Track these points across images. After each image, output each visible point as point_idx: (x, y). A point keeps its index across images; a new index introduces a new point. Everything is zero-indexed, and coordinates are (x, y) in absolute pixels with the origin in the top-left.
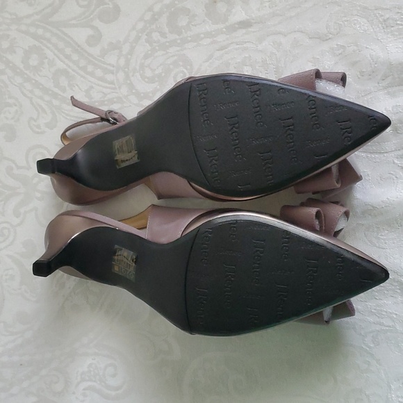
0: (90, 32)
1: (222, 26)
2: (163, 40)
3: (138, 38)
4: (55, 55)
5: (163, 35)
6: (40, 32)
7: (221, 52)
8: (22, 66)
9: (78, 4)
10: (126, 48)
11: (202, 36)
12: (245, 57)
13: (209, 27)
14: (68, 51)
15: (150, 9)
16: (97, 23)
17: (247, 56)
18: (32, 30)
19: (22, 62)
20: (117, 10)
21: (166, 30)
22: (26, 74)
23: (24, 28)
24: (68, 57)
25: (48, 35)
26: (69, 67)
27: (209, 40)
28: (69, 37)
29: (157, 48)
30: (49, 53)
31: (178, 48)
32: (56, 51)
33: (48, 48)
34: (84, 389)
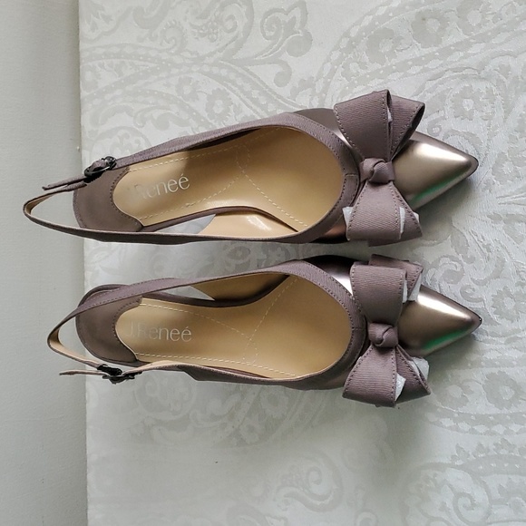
0: (278, 69)
1: (435, 49)
2: (362, 72)
3: (333, 72)
4: (241, 99)
5: (363, 65)
6: (224, 72)
7: (435, 82)
8: (206, 115)
9: (264, 36)
10: (320, 86)
11: (410, 63)
12: (465, 87)
13: (418, 51)
14: (255, 94)
15: (346, 35)
16: (286, 57)
17: (467, 85)
18: (215, 70)
19: (207, 111)
20: (308, 39)
21: (366, 59)
22: (211, 124)
23: (206, 69)
24: (255, 101)
25: (232, 76)
26: (257, 113)
27: (418, 69)
28: (255, 76)
29: (356, 82)
30: (234, 98)
31: (381, 81)
32: (242, 95)
33: (234, 91)
34: (285, 496)
